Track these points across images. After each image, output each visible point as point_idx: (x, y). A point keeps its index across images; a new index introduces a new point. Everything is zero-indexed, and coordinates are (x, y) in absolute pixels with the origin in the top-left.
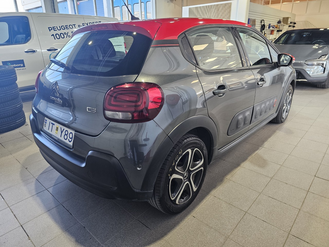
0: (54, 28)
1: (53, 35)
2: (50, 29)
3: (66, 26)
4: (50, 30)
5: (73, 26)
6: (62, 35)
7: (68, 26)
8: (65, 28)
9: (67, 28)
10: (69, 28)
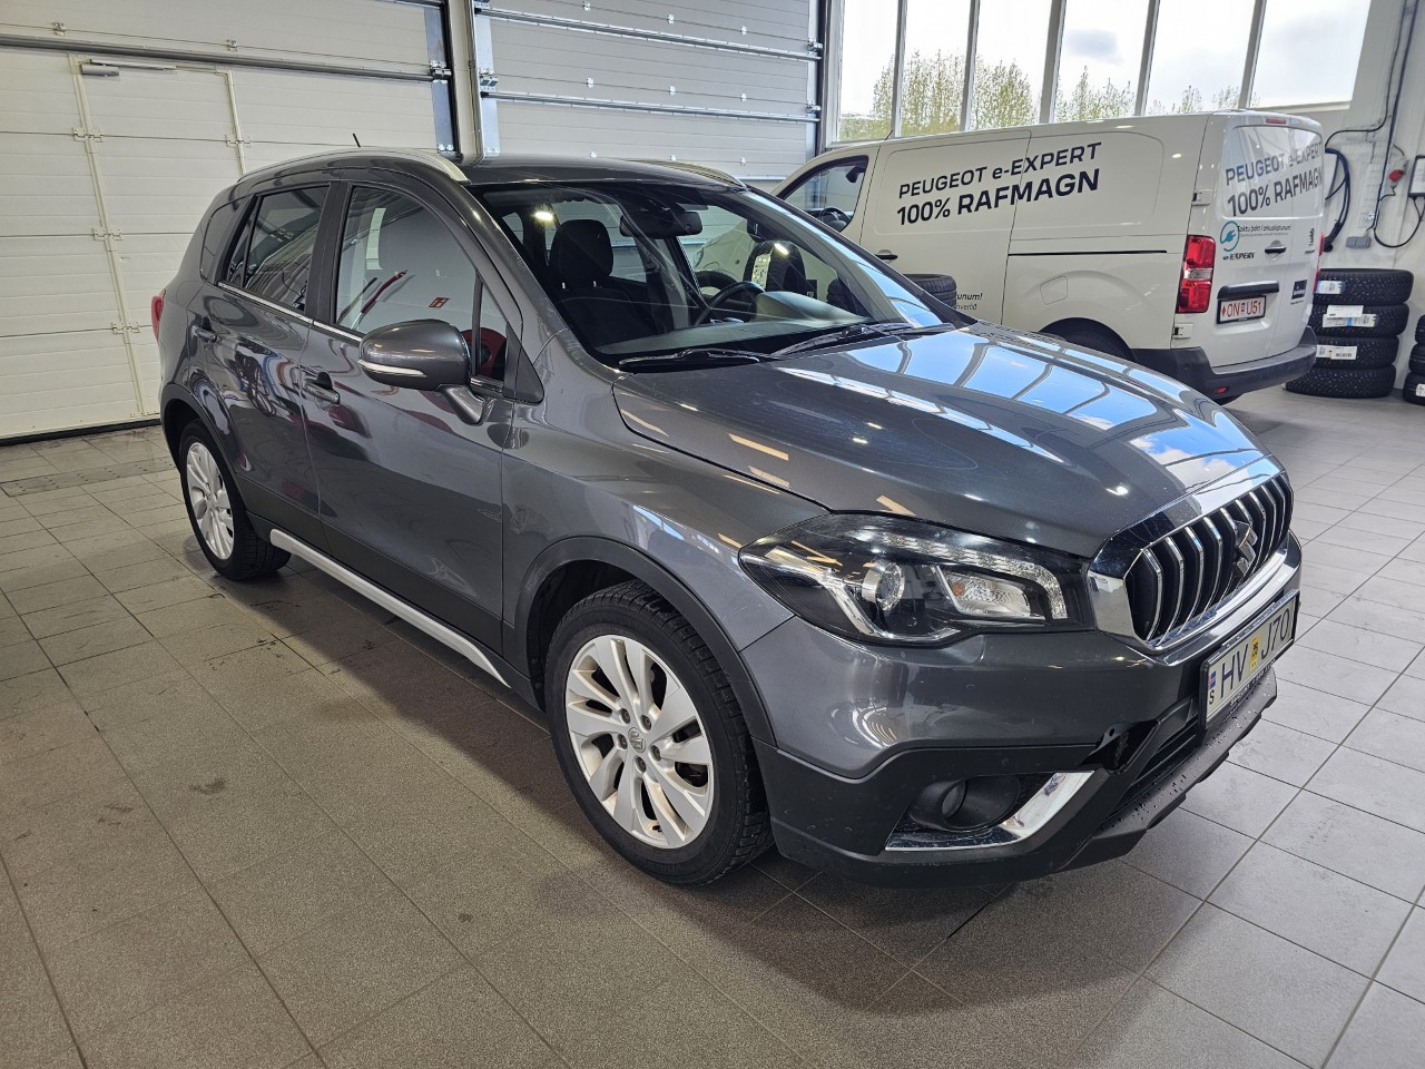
0: (913, 189)
1: (903, 209)
2: (905, 189)
3: (952, 175)
4: (901, 193)
5: (977, 174)
6: (927, 208)
7: (960, 177)
8: (946, 183)
9: (954, 183)
10: (959, 182)
